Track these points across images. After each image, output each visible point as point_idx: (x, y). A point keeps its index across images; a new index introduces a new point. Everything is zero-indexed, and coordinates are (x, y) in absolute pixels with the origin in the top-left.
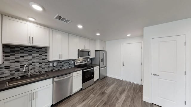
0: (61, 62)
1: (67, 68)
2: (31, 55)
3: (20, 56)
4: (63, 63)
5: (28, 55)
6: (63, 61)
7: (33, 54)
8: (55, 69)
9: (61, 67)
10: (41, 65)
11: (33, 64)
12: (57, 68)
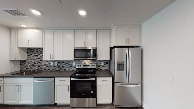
0: (62, 62)
1: (68, 70)
2: (40, 55)
3: (34, 56)
4: (63, 64)
5: (37, 55)
6: (63, 62)
7: (40, 54)
8: (56, 69)
9: (61, 68)
10: (45, 63)
11: (41, 62)
12: (57, 68)
